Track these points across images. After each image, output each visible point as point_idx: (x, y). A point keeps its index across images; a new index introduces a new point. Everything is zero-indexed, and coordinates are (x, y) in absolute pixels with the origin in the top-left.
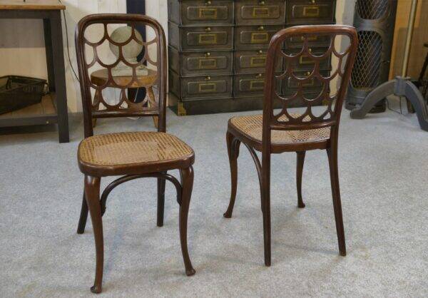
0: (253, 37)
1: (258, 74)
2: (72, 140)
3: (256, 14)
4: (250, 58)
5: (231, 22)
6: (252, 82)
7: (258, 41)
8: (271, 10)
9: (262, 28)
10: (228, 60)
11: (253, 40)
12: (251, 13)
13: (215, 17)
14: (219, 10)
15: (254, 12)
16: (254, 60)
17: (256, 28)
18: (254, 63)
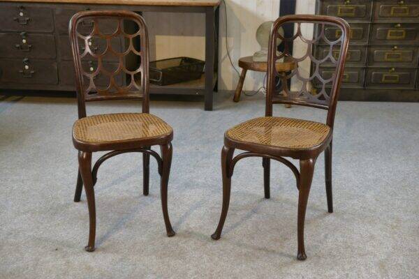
0: (389, 34)
1: (391, 68)
2: (215, 110)
3: (394, 12)
4: (384, 54)
5: (368, 19)
6: (384, 75)
7: (394, 37)
8: (411, 9)
9: (399, 25)
10: (362, 53)
11: (389, 36)
12: (390, 12)
13: (353, 14)
14: (357, 8)
15: (392, 11)
16: (388, 55)
17: (393, 25)
18: (388, 58)
